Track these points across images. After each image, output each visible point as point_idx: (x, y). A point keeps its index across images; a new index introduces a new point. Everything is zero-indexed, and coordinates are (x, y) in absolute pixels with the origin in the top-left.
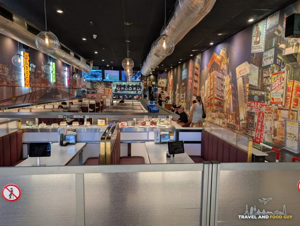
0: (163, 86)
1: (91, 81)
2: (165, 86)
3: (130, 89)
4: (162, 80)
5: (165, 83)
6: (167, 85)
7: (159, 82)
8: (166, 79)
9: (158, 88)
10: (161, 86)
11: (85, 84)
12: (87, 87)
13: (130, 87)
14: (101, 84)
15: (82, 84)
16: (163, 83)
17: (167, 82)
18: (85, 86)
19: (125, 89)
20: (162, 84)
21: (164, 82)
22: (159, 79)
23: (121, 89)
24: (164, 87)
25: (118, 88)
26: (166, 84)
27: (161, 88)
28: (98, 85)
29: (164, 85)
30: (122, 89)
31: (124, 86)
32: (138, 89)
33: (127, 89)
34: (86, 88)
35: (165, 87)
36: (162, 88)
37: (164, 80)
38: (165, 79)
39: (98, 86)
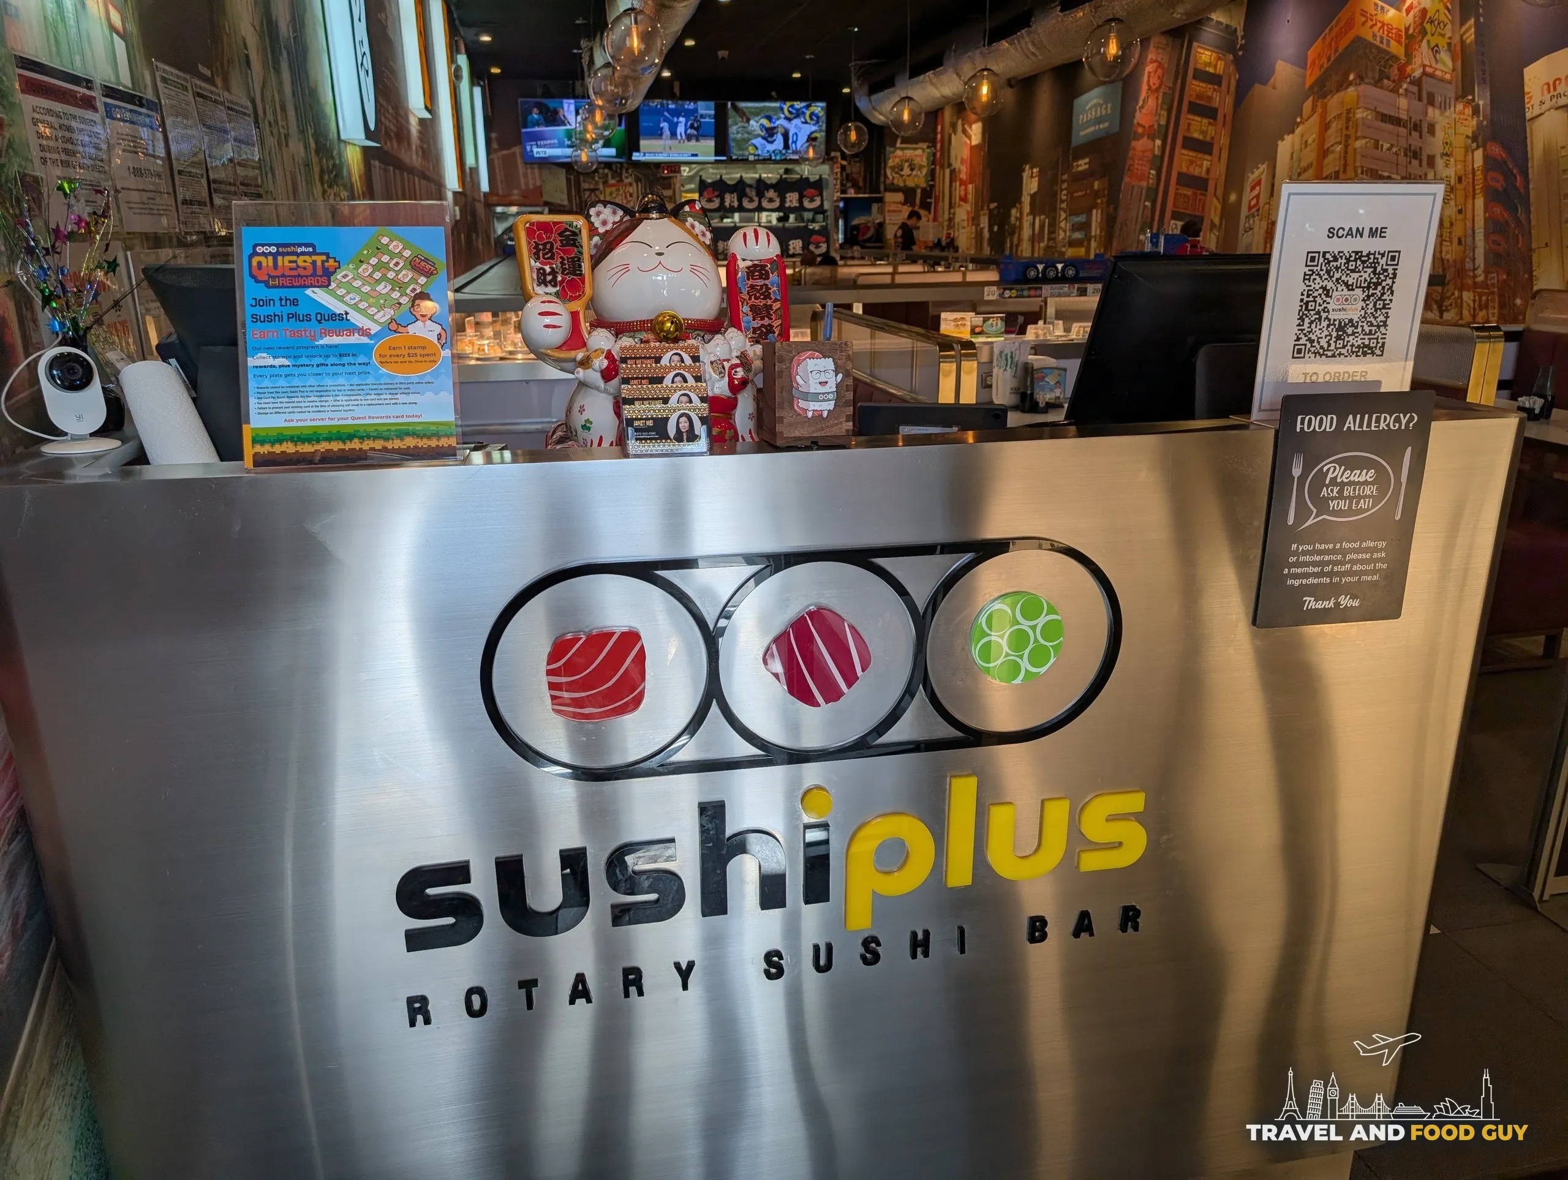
0: (910, 183)
1: (568, 167)
2: (923, 185)
3: (771, 200)
4: (909, 153)
5: (921, 167)
6: (933, 179)
7: (890, 163)
8: (924, 145)
9: (889, 197)
10: (901, 184)
11: (538, 184)
12: (546, 198)
13: (771, 194)
14: (621, 180)
15: (522, 180)
16: (912, 170)
17: (934, 163)
18: (539, 191)
19: (746, 204)
20: (906, 171)
21: (917, 161)
22: (893, 145)
23: (722, 201)
24: (917, 187)
25: (710, 200)
26: (925, 171)
27: (900, 197)
28: (605, 183)
29: (918, 179)
30: (727, 204)
31: (740, 188)
32: (812, 200)
33: (755, 205)
34: (546, 204)
35: (924, 190)
36: (909, 194)
37: (919, 152)
38: (920, 145)
39: (608, 190)
